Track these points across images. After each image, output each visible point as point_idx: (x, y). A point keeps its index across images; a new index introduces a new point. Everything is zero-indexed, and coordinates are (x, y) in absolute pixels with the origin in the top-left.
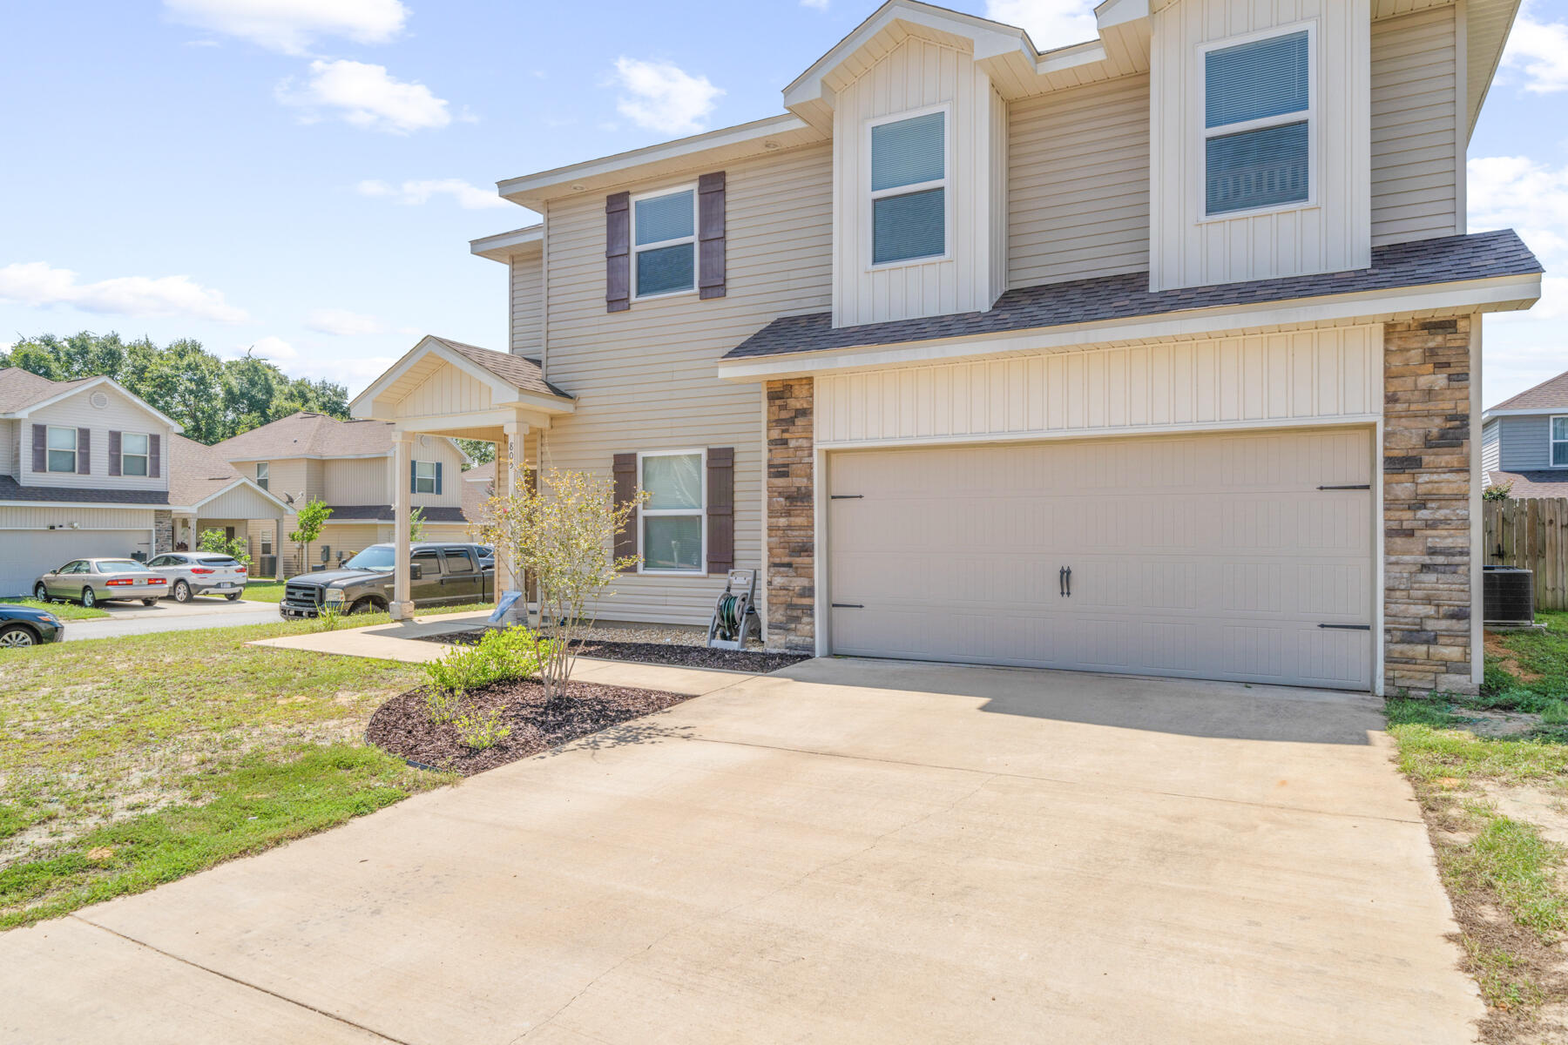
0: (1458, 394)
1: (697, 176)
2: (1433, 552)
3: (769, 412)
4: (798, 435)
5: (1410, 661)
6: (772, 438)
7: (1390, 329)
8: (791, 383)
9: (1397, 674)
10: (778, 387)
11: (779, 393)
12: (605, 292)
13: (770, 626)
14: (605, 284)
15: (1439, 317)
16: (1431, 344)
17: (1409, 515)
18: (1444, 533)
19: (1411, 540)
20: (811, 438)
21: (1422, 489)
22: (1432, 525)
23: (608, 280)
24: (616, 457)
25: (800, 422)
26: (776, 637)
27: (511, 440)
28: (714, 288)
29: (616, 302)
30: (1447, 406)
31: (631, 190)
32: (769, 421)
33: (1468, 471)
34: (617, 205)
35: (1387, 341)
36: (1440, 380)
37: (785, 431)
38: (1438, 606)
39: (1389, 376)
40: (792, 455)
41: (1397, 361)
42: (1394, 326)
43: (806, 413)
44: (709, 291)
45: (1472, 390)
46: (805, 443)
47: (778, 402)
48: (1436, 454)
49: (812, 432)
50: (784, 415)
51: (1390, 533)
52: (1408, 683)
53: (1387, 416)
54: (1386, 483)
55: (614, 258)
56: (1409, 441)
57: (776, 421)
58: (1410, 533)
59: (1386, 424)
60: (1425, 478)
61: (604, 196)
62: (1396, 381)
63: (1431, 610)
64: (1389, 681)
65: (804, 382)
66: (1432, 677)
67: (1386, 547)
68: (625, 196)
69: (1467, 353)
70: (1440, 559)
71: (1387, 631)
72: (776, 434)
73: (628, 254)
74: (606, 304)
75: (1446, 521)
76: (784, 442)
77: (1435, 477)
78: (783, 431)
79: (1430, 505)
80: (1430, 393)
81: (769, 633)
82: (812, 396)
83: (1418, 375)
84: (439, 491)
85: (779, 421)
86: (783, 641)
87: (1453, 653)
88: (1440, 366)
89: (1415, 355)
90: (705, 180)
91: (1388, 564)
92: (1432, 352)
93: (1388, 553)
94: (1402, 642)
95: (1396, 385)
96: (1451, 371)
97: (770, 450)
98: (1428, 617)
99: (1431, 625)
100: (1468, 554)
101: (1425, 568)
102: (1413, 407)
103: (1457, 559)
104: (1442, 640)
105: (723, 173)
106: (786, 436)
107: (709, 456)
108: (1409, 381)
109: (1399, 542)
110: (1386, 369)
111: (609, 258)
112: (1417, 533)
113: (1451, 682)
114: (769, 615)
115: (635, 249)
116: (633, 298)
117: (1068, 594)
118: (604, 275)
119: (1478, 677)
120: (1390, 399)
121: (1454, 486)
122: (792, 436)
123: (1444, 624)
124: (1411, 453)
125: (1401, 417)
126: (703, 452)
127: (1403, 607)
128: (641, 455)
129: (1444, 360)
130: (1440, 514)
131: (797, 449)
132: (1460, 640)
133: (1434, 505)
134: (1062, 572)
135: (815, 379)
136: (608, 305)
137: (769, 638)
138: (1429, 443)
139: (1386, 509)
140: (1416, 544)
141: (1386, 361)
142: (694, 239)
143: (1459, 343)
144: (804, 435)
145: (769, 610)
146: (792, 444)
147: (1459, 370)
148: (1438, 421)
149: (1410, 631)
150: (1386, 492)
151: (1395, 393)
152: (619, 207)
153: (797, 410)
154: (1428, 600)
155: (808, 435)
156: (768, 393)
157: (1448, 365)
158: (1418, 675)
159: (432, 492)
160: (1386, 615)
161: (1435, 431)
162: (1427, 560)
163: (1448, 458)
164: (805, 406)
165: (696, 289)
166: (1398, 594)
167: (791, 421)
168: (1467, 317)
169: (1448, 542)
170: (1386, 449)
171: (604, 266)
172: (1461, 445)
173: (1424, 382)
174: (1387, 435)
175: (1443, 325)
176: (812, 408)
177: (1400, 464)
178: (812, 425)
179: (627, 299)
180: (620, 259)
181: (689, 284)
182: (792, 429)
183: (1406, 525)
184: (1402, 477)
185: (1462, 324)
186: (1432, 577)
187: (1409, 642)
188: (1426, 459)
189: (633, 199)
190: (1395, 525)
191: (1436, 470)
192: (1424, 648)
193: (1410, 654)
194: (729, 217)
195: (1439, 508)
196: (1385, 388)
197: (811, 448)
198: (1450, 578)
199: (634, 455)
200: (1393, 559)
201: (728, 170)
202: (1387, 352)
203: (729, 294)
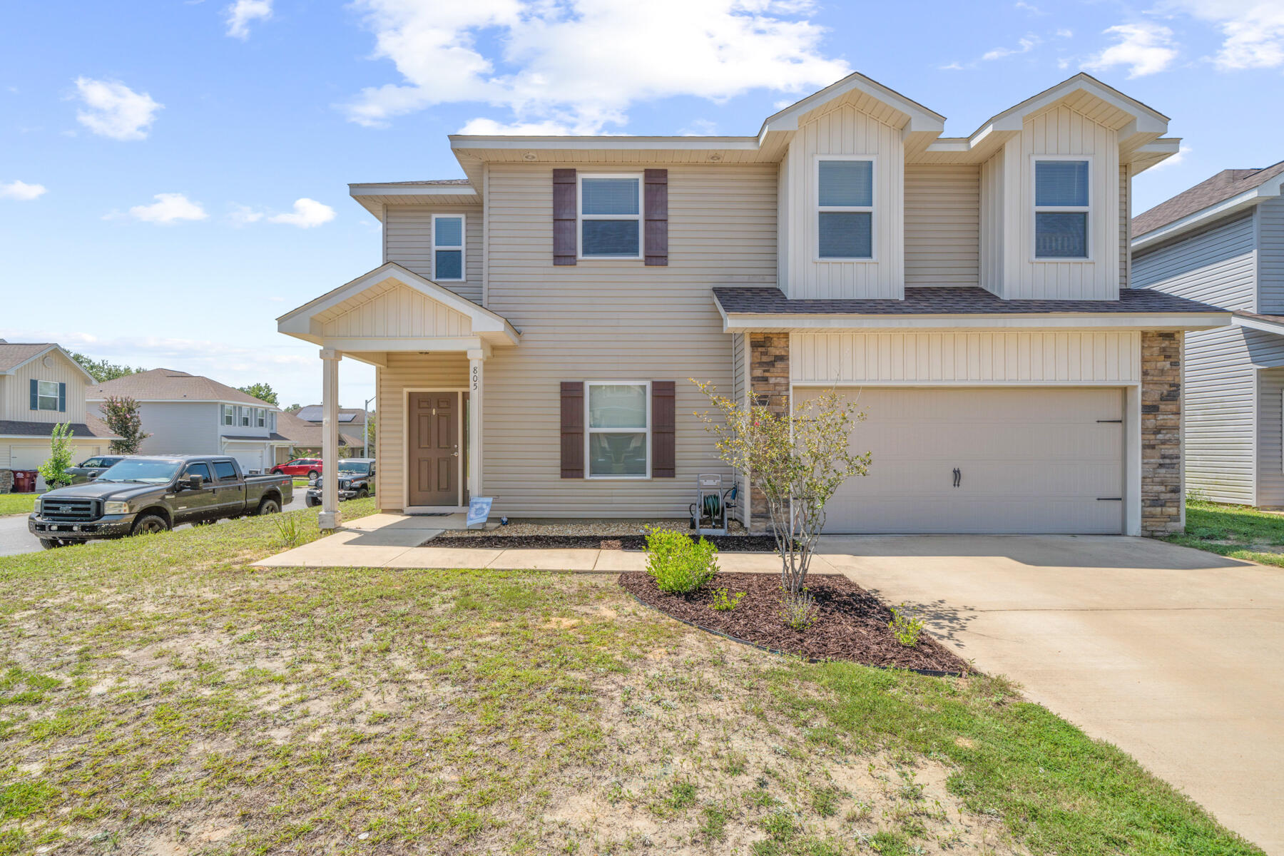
0: (1175, 373)
1: (642, 169)
2: (1164, 457)
3: (752, 356)
4: (776, 374)
5: (1153, 516)
6: (755, 375)
7: (1145, 335)
8: (771, 336)
9: (1148, 524)
10: (760, 338)
11: (761, 343)
12: (551, 248)
13: (754, 516)
14: (551, 241)
15: (1167, 331)
16: (1163, 345)
17: (1152, 437)
18: (1169, 447)
19: (1154, 451)
20: (788, 378)
21: (1159, 423)
22: (1163, 442)
23: (555, 238)
24: (563, 385)
25: (779, 365)
26: (758, 524)
27: (473, 364)
28: (657, 257)
29: (563, 257)
30: (1170, 379)
31: (578, 168)
32: (752, 364)
33: (1179, 414)
34: (563, 179)
35: (1143, 341)
36: (1167, 365)
37: (768, 371)
38: (1166, 486)
39: (1144, 361)
40: (771, 389)
41: (1147, 353)
42: (1147, 333)
43: (783, 358)
44: (654, 259)
45: (1181, 371)
46: (783, 381)
47: (760, 349)
48: (1165, 405)
49: (788, 373)
50: (765, 359)
51: (1144, 447)
52: (1154, 528)
53: (1143, 382)
54: (1143, 420)
55: (561, 222)
56: (1154, 397)
57: (759, 363)
58: (1153, 447)
59: (1143, 387)
60: (1160, 417)
61: (551, 168)
62: (1148, 364)
63: (1163, 488)
64: (1144, 528)
65: (782, 336)
66: (1163, 524)
67: (1143, 454)
68: (572, 172)
69: (1178, 352)
70: (1168, 461)
71: (1143, 501)
72: (758, 372)
73: (574, 220)
74: (552, 258)
75: (1169, 440)
76: (766, 379)
77: (1165, 417)
78: (765, 371)
79: (1163, 432)
80: (1162, 372)
81: (752, 521)
82: (788, 347)
83: (1157, 361)
84: (63, 408)
85: (761, 364)
86: (764, 527)
87: (1172, 511)
88: (1167, 357)
89: (1156, 350)
90: (649, 173)
91: (1143, 464)
92: (1163, 350)
93: (1143, 458)
94: (1150, 506)
95: (1149, 366)
96: (1172, 360)
97: (753, 385)
98: (1162, 492)
99: (1163, 496)
100: (1179, 458)
101: (1161, 465)
102: (1155, 378)
103: (1175, 461)
104: (1168, 504)
105: (666, 171)
106: (767, 374)
107: (653, 387)
108: (1154, 364)
109: (1148, 451)
110: (1143, 357)
111: (555, 220)
112: (1157, 447)
113: (1172, 527)
114: (751, 507)
115: (581, 217)
116: (580, 256)
117: (958, 485)
118: (551, 234)
119: (1183, 523)
120: (1145, 373)
121: (1173, 421)
122: (772, 375)
123: (1168, 496)
124: (1155, 403)
125: (1149, 384)
126: (648, 384)
127: (1150, 487)
128: (587, 384)
129: (1168, 354)
130: (1168, 437)
131: (775, 385)
132: (1176, 504)
133: (1164, 432)
134: (954, 471)
135: (790, 334)
136: (554, 259)
137: (751, 525)
138: (1163, 398)
139: (1143, 434)
140: (1156, 453)
141: (1142, 353)
142: (640, 217)
143: (1175, 346)
144: (781, 375)
145: (752, 504)
146: (772, 381)
147: (1176, 360)
148: (1167, 387)
149: (1153, 500)
150: (1142, 424)
151: (1147, 370)
152: (566, 180)
153: (776, 356)
154: (1162, 483)
155: (786, 375)
156: (751, 342)
157: (1169, 357)
158: (1158, 524)
159: (55, 409)
160: (1142, 492)
161: (1165, 392)
162: (1161, 461)
163: (1171, 407)
164: (783, 353)
165: (641, 256)
166: (1148, 480)
167: (772, 364)
168: (1178, 332)
169: (1171, 452)
170: (1143, 400)
171: (551, 227)
172: (1176, 400)
173: (1160, 365)
174: (1143, 393)
175: (1168, 336)
176: (788, 356)
177: (1149, 409)
178: (788, 368)
179: (575, 257)
180: (568, 223)
181: (636, 252)
182: (772, 369)
183: (1152, 442)
184: (1150, 416)
185: (1177, 336)
186: (1163, 471)
187: (1155, 506)
188: (1162, 407)
189: (580, 177)
190: (1147, 442)
191: (1166, 413)
192: (1159, 509)
193: (1154, 512)
194: (670, 206)
195: (1167, 433)
196: (1142, 367)
197: (788, 384)
198: (1170, 470)
199: (581, 385)
200: (1145, 461)
201: (670, 169)
202: (1143, 348)
203: (670, 264)
